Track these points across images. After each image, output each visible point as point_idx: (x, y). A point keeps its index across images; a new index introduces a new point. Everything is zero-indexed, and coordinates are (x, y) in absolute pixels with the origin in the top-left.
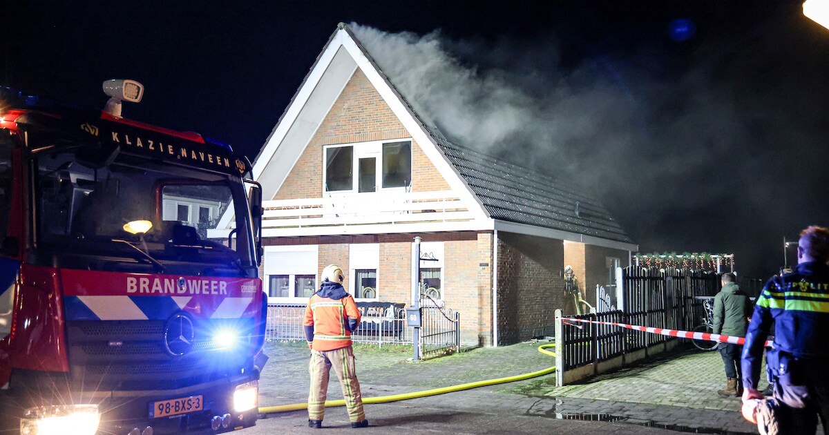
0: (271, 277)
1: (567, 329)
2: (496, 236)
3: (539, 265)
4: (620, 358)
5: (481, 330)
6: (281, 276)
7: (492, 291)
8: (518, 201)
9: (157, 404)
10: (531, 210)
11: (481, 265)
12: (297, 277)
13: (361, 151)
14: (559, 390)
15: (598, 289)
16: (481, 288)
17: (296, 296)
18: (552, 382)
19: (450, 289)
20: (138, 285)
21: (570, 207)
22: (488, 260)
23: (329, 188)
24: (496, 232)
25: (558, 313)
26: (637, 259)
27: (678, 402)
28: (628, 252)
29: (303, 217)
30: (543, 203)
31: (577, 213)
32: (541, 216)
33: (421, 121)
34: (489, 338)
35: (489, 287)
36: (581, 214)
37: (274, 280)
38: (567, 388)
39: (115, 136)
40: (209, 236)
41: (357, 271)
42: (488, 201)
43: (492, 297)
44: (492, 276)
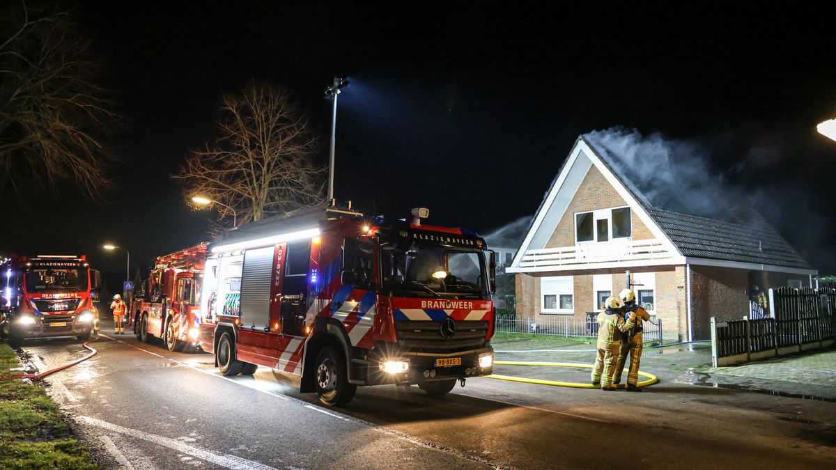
0: (546, 296)
1: (720, 331)
2: (688, 268)
3: (725, 287)
4: (774, 351)
5: (680, 330)
6: (552, 296)
7: (687, 305)
8: (707, 243)
9: (438, 360)
10: (718, 249)
11: (678, 287)
12: (561, 296)
13: (598, 215)
14: (714, 370)
15: (750, 304)
16: (679, 303)
17: (561, 308)
18: (710, 365)
19: (660, 303)
20: (427, 304)
21: (755, 245)
22: (683, 284)
23: (579, 240)
24: (688, 265)
25: (713, 320)
26: (817, 281)
27: (794, 379)
28: (809, 276)
29: (562, 259)
30: (730, 244)
31: (761, 249)
32: (726, 253)
33: (634, 195)
34: (685, 336)
35: (685, 302)
36: (763, 250)
37: (547, 298)
38: (719, 368)
39: (415, 235)
40: (507, 272)
41: (599, 292)
42: (682, 245)
43: (687, 309)
44: (686, 295)
